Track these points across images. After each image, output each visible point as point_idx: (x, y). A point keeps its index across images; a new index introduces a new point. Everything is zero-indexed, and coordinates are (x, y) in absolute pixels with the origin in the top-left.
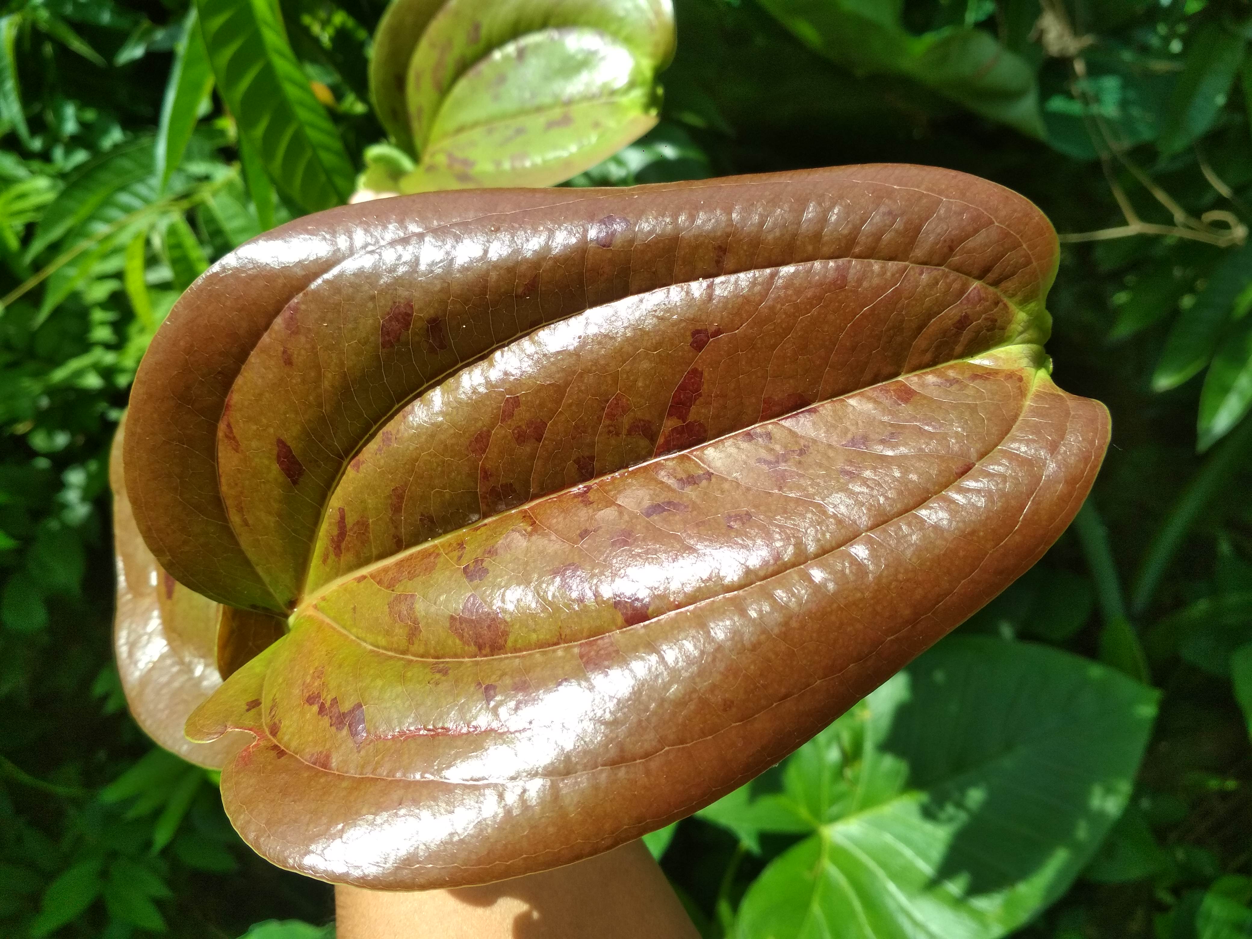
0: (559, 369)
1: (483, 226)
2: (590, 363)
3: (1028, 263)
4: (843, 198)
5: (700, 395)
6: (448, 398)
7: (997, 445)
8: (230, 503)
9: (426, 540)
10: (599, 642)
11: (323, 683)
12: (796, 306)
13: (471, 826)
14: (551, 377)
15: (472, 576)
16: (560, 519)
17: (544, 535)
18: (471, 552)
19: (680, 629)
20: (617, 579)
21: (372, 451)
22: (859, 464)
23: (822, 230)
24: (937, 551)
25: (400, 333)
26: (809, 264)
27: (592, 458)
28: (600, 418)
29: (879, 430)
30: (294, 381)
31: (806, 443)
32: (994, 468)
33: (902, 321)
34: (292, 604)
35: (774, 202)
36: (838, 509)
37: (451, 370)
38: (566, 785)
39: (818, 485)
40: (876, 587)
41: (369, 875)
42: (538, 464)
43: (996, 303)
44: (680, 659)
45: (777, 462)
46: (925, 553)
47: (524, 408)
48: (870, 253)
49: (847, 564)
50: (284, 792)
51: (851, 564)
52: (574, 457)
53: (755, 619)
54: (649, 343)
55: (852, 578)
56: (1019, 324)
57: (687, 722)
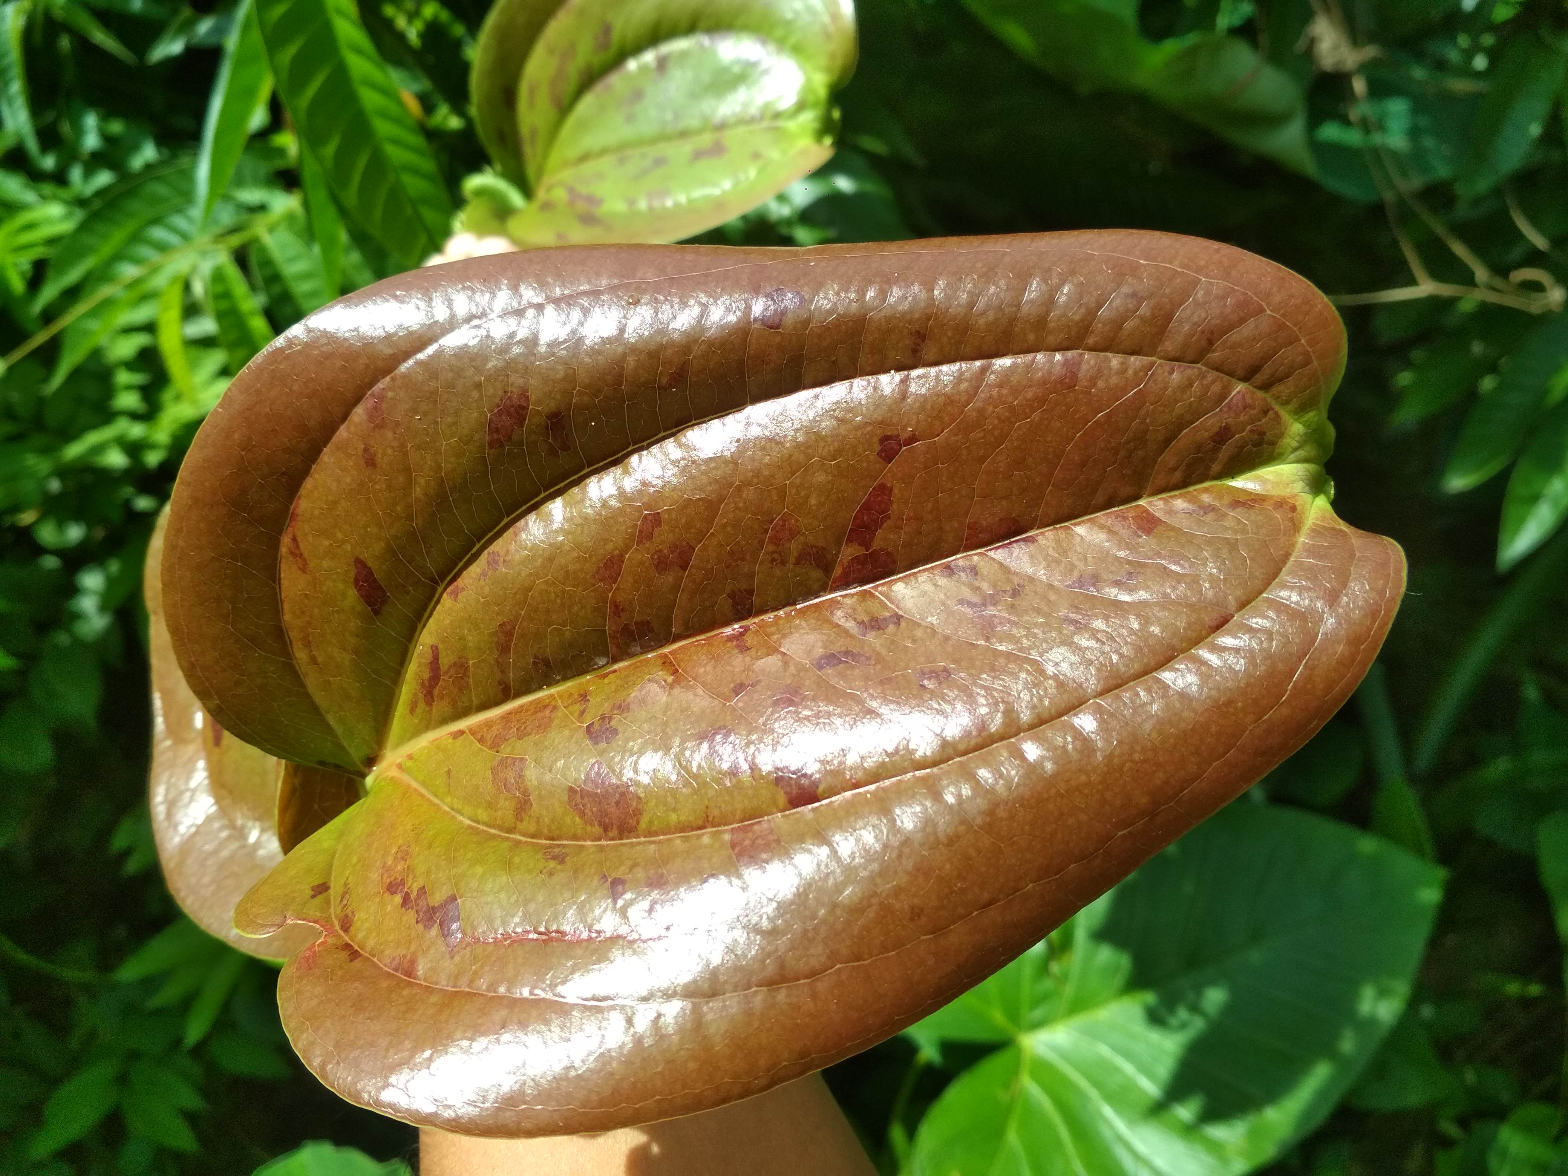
0: (711, 480)
1: (618, 297)
2: (751, 474)
3: (1307, 362)
4: (1075, 273)
5: (888, 517)
6: (571, 513)
7: (1262, 592)
8: (294, 635)
9: (540, 688)
10: (756, 827)
11: (408, 867)
12: (1012, 409)
13: (592, 1058)
14: (700, 490)
15: (596, 737)
16: (709, 668)
17: (688, 688)
18: (597, 705)
19: (858, 815)
20: (779, 748)
21: (474, 576)
22: (1087, 611)
23: (1048, 314)
24: (1183, 725)
25: (512, 431)
26: (1030, 357)
27: (750, 592)
28: (761, 543)
29: (1113, 568)
30: (377, 487)
31: (1021, 581)
32: (1257, 622)
33: (1146, 431)
34: (371, 761)
35: (988, 275)
36: (1060, 669)
37: (575, 477)
38: (711, 1010)
39: (1035, 636)
40: (1105, 769)
41: (462, 1117)
42: (682, 598)
43: (1265, 412)
44: (858, 854)
45: (984, 605)
46: (1168, 727)
47: (667, 527)
48: (1107, 346)
49: (1069, 739)
50: (358, 1005)
51: (1075, 738)
52: (728, 590)
53: (952, 804)
54: (826, 450)
55: (1075, 756)
56: (1293, 438)
57: (865, 933)
